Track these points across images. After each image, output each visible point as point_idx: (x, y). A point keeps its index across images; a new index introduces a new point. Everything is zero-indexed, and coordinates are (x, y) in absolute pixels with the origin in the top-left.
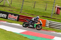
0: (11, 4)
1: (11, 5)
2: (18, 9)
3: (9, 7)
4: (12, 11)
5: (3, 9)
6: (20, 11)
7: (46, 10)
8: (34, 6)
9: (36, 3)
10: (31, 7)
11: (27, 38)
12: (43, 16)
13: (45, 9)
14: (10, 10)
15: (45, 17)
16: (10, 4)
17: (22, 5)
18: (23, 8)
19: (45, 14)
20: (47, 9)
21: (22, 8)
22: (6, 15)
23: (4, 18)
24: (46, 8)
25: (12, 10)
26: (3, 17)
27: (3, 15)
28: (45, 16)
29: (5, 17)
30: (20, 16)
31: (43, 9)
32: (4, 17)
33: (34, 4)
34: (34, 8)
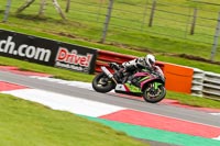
0: (67, 11)
1: (65, 15)
2: (94, 31)
3: (58, 22)
4: (70, 36)
5: (39, 30)
6: (98, 37)
7: (192, 33)
8: (151, 20)
9: (157, 8)
10: (138, 21)
11: (124, 134)
12: (182, 56)
13: (189, 29)
14: (62, 34)
15: (188, 58)
16: (63, 10)
17: (109, 16)
18: (110, 27)
19: (191, 47)
20: (195, 31)
21: (107, 24)
22: (49, 52)
23: (43, 63)
24: (193, 25)
25: (71, 33)
26: (36, 58)
27: (39, 50)
28: (188, 54)
29: (47, 60)
30: (101, 54)
31: (184, 29)
32: (41, 59)
33: (149, 12)
34: (150, 25)
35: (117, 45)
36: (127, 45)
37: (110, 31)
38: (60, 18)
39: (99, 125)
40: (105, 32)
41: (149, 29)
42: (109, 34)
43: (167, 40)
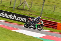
0: (31, 7)
1: (30, 9)
2: (38, 13)
3: (28, 11)
6: (40, 15)
8: (54, 10)
9: (56, 7)
10: (51, 11)
16: (30, 7)
17: (42, 9)
18: (43, 12)
22: (26, 19)
26: (22, 21)
32: (24, 21)
33: (54, 8)
34: (54, 12)
35: (45, 17)
36: (48, 17)
37: (43, 13)
38: (29, 10)
40: (42, 13)
41: (54, 13)
42: (43, 14)
43: (58, 16)
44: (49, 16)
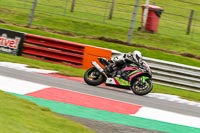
6: (26, 22)
7: (110, 18)
8: (73, 6)
10: (61, 7)
11: (48, 110)
12: (101, 39)
13: (108, 14)
15: (107, 40)
17: (35, 3)
18: (36, 13)
19: (109, 30)
20: (113, 16)
21: (33, 10)
24: (112, 10)
25: (2, 19)
28: (107, 37)
30: (28, 37)
31: (103, 14)
34: (72, 11)
35: (42, 29)
36: (51, 29)
37: (37, 16)
39: (26, 102)
40: (32, 17)
41: (72, 15)
42: (35, 20)
43: (87, 24)
44: (55, 23)
